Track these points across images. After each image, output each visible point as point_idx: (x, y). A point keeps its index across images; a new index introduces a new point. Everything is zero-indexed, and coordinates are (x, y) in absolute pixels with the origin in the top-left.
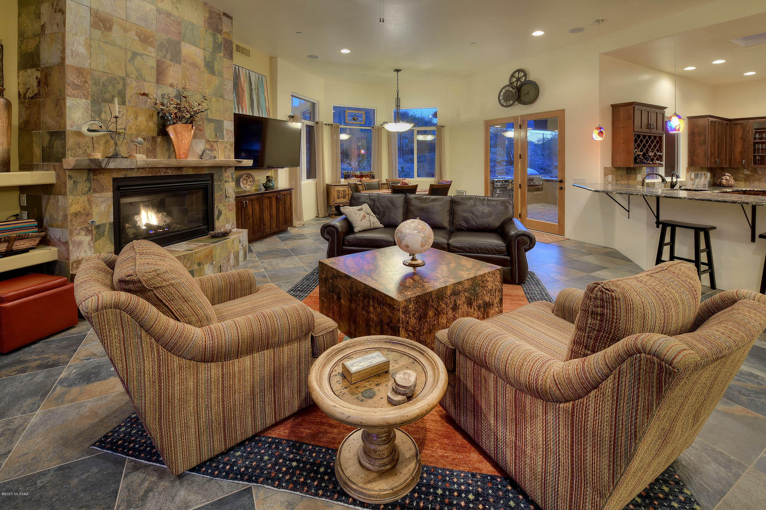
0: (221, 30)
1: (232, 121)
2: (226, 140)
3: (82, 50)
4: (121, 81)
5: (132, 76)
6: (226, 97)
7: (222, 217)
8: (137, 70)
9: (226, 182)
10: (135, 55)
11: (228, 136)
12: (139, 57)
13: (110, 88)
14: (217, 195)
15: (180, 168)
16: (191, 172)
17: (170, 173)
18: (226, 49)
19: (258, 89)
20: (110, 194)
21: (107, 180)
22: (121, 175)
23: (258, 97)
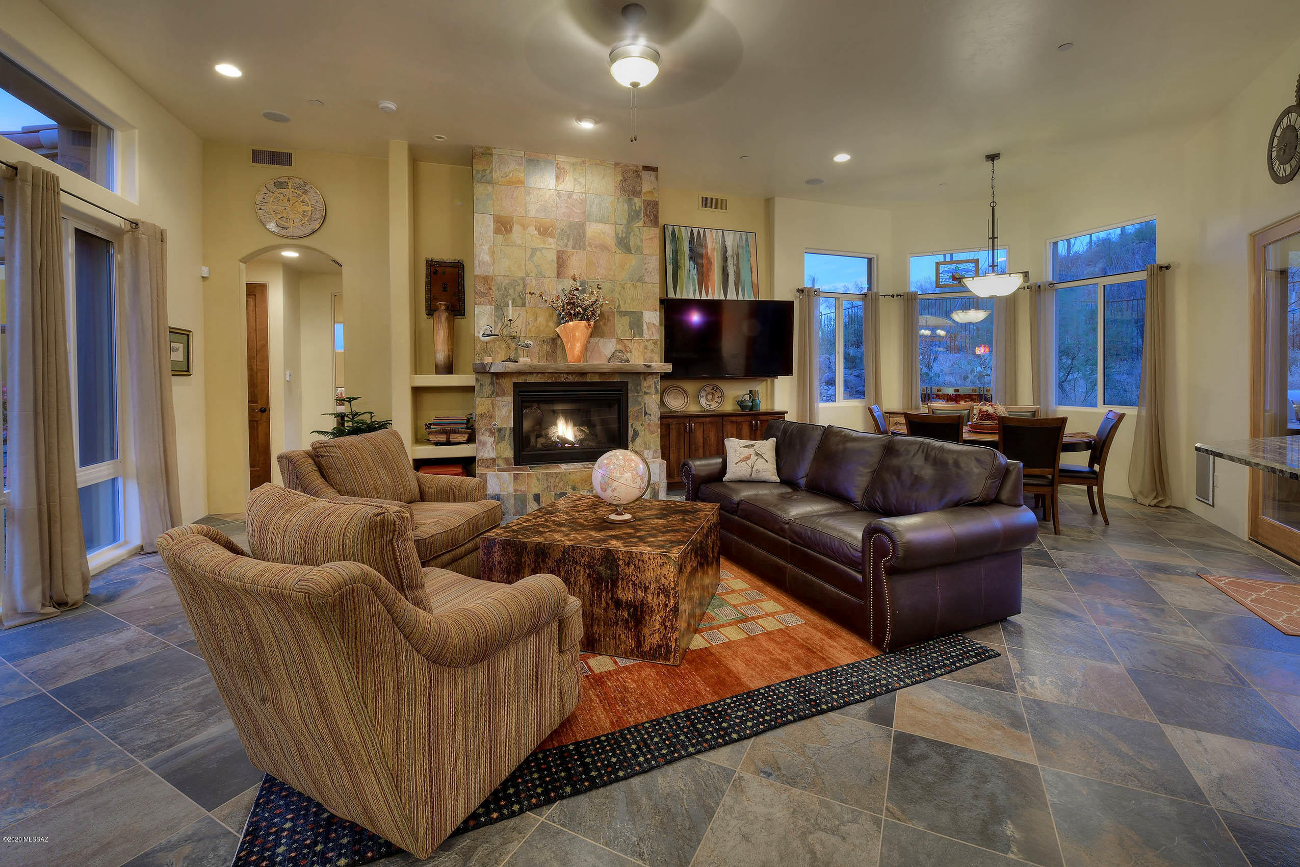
0: (640, 191)
1: (656, 310)
2: (646, 336)
3: (487, 258)
4: (521, 282)
5: (532, 274)
6: (647, 280)
7: (639, 440)
8: (537, 267)
9: (646, 393)
10: (534, 250)
11: (650, 333)
12: (538, 253)
13: (511, 291)
14: (632, 409)
15: (583, 374)
16: (596, 379)
17: (571, 379)
18: (647, 215)
19: (738, 255)
20: (510, 399)
21: (508, 384)
22: (521, 380)
23: (738, 268)
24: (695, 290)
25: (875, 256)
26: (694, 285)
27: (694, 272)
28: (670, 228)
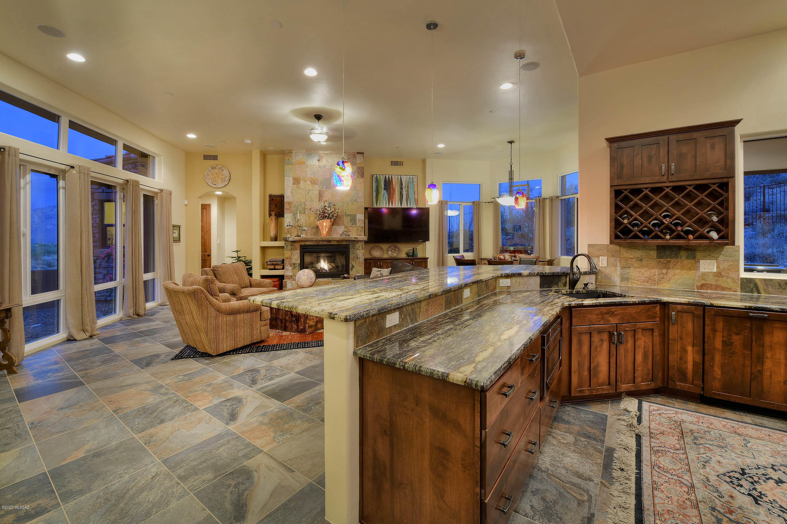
0: (356, 163)
1: (362, 213)
2: (358, 225)
3: (290, 195)
4: (303, 204)
5: (308, 200)
6: (358, 201)
7: (354, 269)
8: (310, 197)
9: (357, 249)
10: (309, 190)
11: (360, 223)
12: (311, 192)
13: (299, 208)
14: (351, 256)
15: (330, 241)
16: (335, 243)
17: (324, 243)
18: (359, 173)
19: (408, 186)
20: (299, 251)
21: (298, 245)
22: (303, 244)
23: (408, 192)
24: (386, 203)
25: (481, 183)
26: (386, 201)
27: (386, 195)
28: (375, 176)
